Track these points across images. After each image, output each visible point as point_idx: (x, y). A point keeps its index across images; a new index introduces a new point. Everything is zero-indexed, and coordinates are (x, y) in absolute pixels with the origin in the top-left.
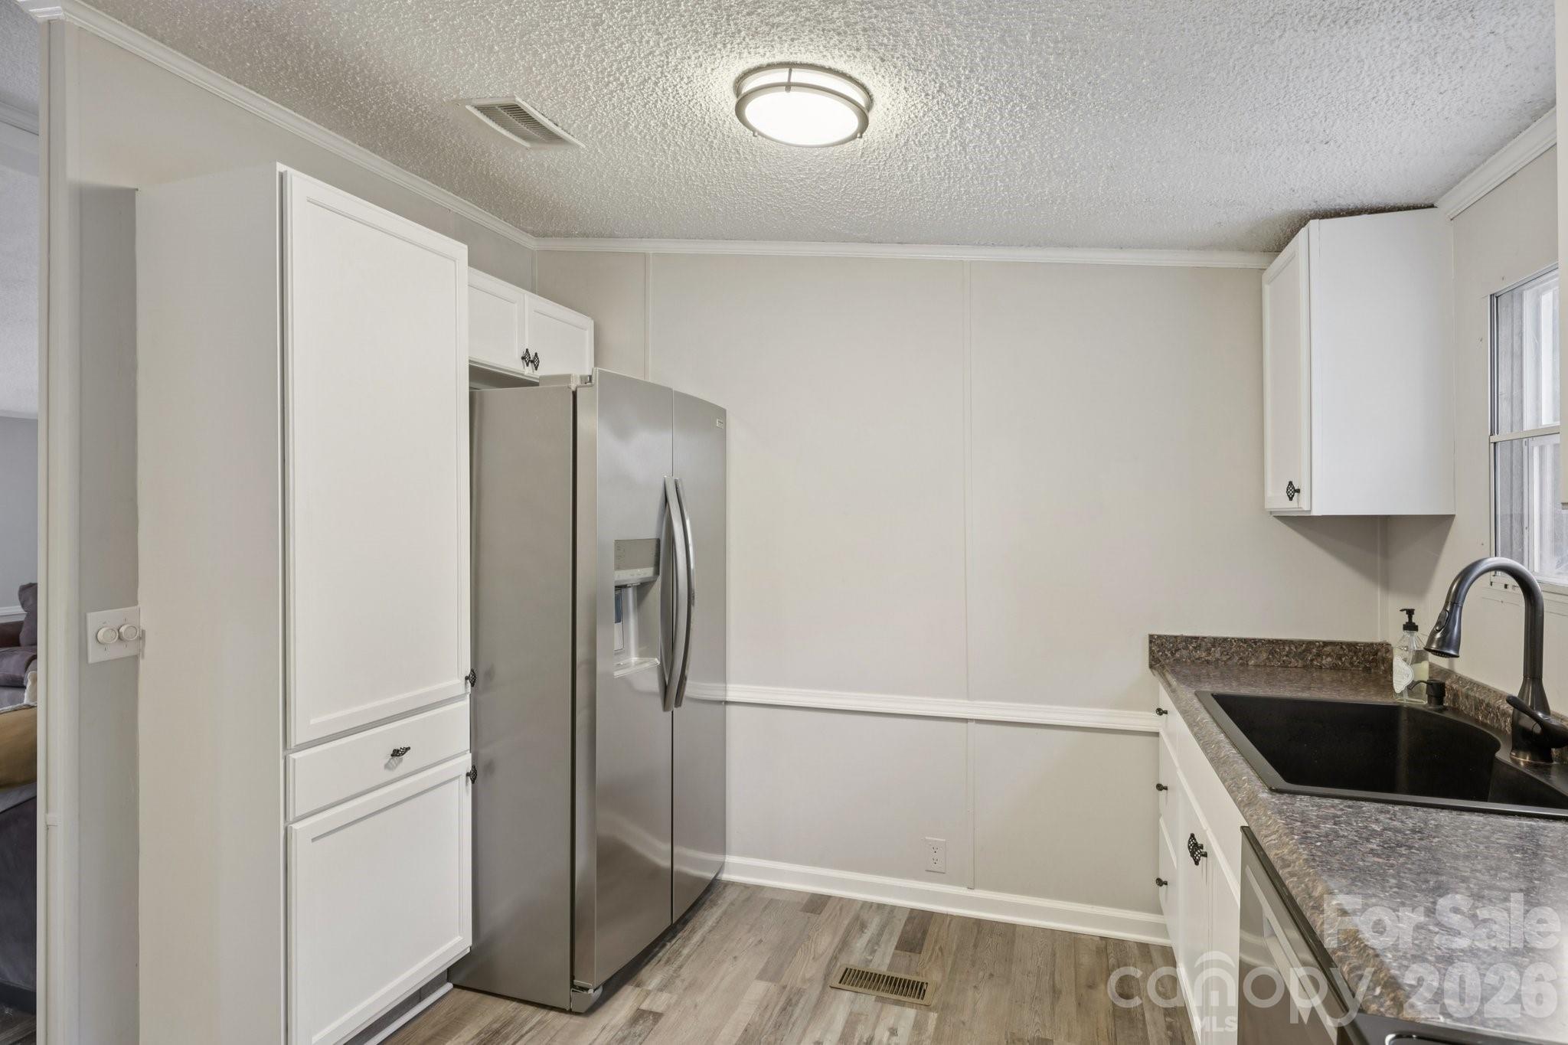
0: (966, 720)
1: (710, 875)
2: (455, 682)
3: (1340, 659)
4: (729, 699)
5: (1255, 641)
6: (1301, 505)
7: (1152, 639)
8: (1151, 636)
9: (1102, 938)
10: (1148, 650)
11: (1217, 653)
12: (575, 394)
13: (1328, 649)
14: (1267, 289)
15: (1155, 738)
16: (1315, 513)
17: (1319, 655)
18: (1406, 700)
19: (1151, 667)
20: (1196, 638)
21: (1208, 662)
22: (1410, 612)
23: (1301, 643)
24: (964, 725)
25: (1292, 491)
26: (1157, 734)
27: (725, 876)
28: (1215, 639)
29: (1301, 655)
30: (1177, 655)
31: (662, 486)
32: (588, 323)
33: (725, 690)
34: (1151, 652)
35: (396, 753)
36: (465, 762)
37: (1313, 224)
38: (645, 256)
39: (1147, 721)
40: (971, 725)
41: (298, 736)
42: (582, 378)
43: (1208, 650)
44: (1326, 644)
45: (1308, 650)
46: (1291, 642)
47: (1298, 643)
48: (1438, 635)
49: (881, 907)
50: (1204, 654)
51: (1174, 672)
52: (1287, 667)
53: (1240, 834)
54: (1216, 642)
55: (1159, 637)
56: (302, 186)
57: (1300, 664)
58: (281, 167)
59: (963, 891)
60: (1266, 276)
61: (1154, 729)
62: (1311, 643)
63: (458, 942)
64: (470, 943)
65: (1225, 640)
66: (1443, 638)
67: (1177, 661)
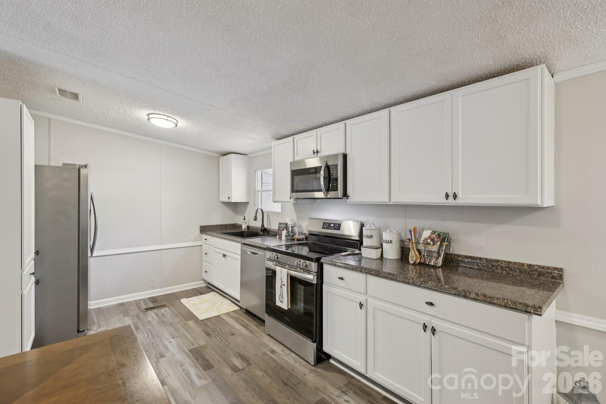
0: (161, 250)
2: (33, 255)
6: (230, 200)
7: (201, 227)
11: (212, 228)
14: (221, 161)
15: (201, 246)
16: (233, 202)
17: (228, 226)
19: (200, 232)
20: (208, 226)
22: (244, 217)
24: (160, 251)
25: (229, 198)
28: (212, 225)
29: (225, 227)
31: (90, 194)
34: (200, 229)
35: (31, 274)
36: (34, 280)
37: (232, 154)
39: (199, 243)
42: (80, 166)
44: (229, 224)
45: (226, 226)
46: (224, 225)
50: (210, 229)
52: (222, 229)
54: (212, 226)
59: (160, 289)
60: (221, 159)
62: (226, 224)
64: (35, 335)
66: (256, 218)
67: (205, 230)
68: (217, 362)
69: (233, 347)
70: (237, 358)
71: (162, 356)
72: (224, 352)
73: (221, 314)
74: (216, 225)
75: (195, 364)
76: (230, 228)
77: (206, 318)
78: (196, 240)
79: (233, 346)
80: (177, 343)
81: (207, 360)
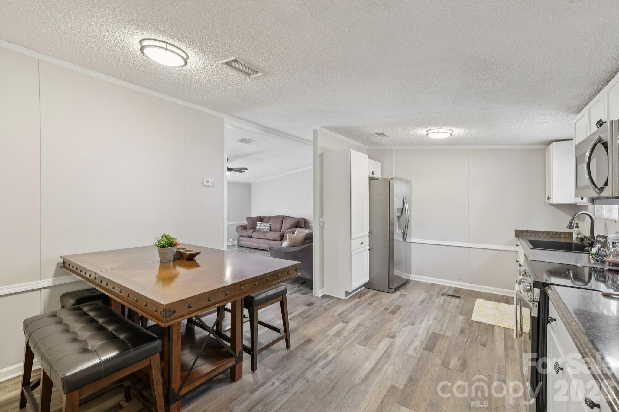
0: (469, 247)
1: (408, 278)
2: (367, 233)
3: (566, 236)
4: (412, 242)
5: (543, 232)
6: (551, 201)
7: (516, 231)
8: (516, 230)
9: (503, 295)
10: (515, 233)
11: (533, 234)
12: (389, 182)
13: (563, 233)
14: (546, 153)
15: (516, 253)
16: (554, 203)
17: (560, 235)
18: (576, 242)
19: (516, 237)
20: (528, 231)
21: (531, 236)
22: (577, 224)
23: (555, 232)
24: (468, 248)
25: (549, 198)
26: (517, 252)
27: (411, 279)
29: (555, 235)
30: (523, 234)
31: (403, 197)
32: (380, 164)
33: (411, 240)
34: (516, 233)
35: (361, 243)
36: (368, 247)
37: (554, 143)
38: (392, 150)
39: (514, 248)
40: (470, 249)
41: (353, 238)
42: (390, 179)
43: (531, 233)
44: (562, 232)
45: (557, 233)
46: (553, 232)
47: (554, 232)
48: (569, 225)
49: (448, 286)
50: (529, 234)
51: (521, 238)
52: (551, 237)
53: (524, 255)
54: (532, 231)
55: (518, 230)
56: (353, 152)
57: (555, 237)
58: (350, 149)
59: (468, 284)
60: (546, 150)
61: (517, 251)
63: (366, 279)
64: (369, 279)
65: (535, 231)
66: (570, 226)
67: (522, 235)
68: (439, 351)
69: (468, 352)
70: (459, 360)
71: (412, 324)
72: (455, 350)
73: (497, 325)
74: (539, 231)
75: (424, 342)
76: (564, 238)
77: (478, 320)
78: (509, 244)
79: (470, 352)
80: (432, 323)
81: (434, 345)
